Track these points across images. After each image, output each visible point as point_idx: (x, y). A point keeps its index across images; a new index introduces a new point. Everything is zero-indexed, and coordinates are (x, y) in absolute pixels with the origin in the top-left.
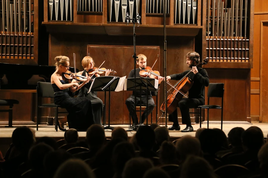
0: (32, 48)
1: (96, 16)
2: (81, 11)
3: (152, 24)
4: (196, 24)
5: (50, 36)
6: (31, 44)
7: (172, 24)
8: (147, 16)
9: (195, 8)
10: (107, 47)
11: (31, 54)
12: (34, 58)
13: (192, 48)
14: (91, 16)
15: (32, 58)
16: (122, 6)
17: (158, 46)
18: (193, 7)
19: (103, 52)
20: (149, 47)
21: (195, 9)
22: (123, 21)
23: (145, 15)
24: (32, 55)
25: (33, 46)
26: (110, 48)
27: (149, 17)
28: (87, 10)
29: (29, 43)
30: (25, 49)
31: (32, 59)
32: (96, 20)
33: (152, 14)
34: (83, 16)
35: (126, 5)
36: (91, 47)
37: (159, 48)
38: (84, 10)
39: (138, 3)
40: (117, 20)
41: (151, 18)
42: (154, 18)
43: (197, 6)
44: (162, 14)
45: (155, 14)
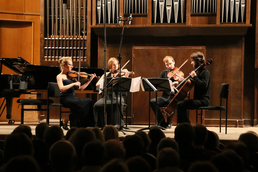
0: (86, 51)
1: (142, 18)
2: (128, 14)
3: (199, 24)
5: (99, 38)
6: (84, 47)
7: (218, 23)
8: (192, 15)
10: (151, 48)
12: (87, 61)
13: (241, 47)
14: (137, 18)
15: (85, 60)
16: (166, 7)
17: (204, 47)
19: (148, 53)
22: (167, 22)
23: (190, 15)
24: (85, 57)
25: (86, 49)
26: (155, 49)
27: (195, 17)
28: (133, 12)
29: (83, 46)
31: (85, 62)
32: (142, 22)
35: (170, 6)
36: (136, 48)
37: (205, 49)
38: (131, 12)
39: (182, 3)
40: (162, 22)
41: (197, 18)
42: (200, 17)
43: (246, 4)
44: (209, 13)
45: (202, 13)
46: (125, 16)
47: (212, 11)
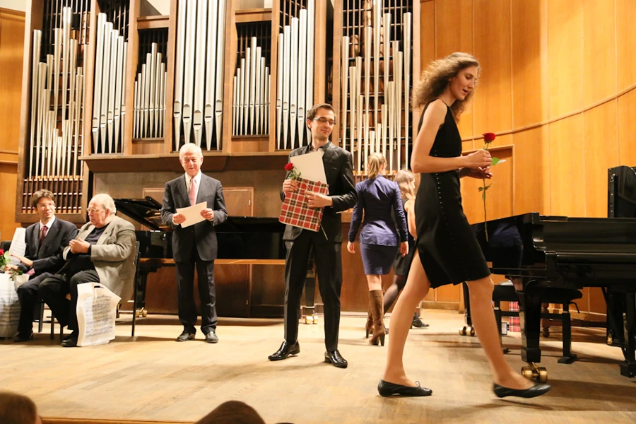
0: (81, 198)
1: (159, 145)
2: (139, 139)
3: (244, 152)
6: (79, 192)
7: (272, 150)
8: (234, 139)
11: (79, 206)
12: (82, 212)
14: (152, 145)
15: (79, 212)
16: (194, 126)
17: (250, 187)
20: (235, 190)
23: (231, 139)
24: (79, 208)
25: (81, 195)
27: (239, 142)
28: (147, 137)
29: (77, 191)
30: (71, 198)
31: (79, 214)
33: (244, 136)
34: (141, 145)
35: (200, 124)
36: (148, 191)
37: (252, 190)
38: (143, 136)
39: (218, 120)
41: (241, 144)
42: (246, 142)
44: (259, 136)
45: (249, 136)
46: (134, 142)
47: (264, 133)
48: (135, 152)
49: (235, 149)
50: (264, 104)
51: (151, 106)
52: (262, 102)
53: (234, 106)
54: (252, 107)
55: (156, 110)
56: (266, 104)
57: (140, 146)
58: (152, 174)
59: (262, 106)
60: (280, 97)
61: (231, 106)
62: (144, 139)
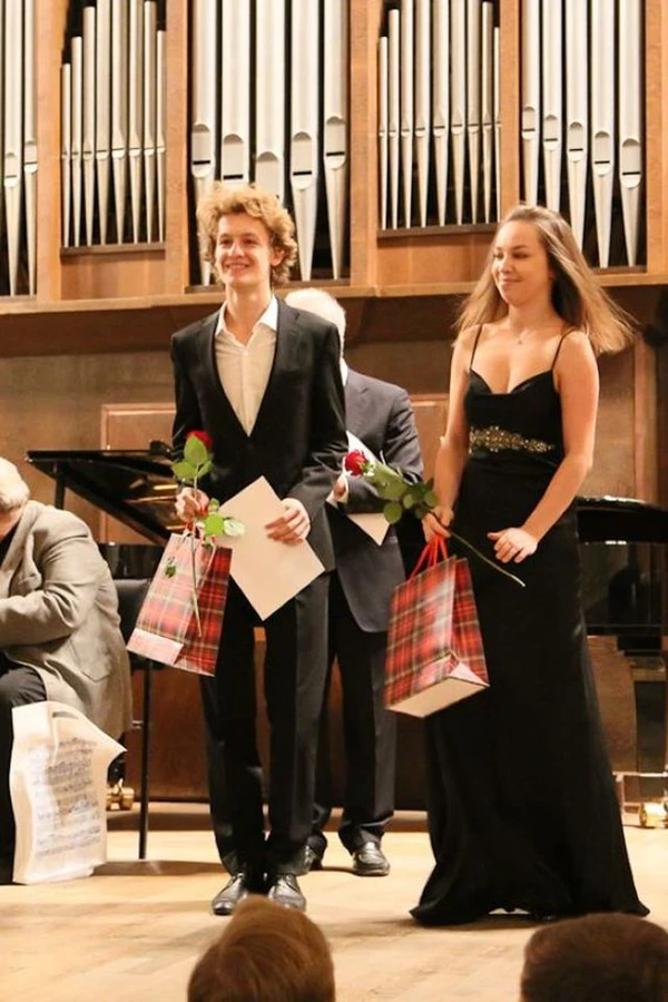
1: (146, 266)
2: (83, 247)
4: (639, 267)
8: (384, 242)
9: (630, 183)
13: (629, 393)
14: (123, 268)
17: (444, 397)
18: (621, 177)
21: (631, 189)
23: (373, 242)
27: (401, 251)
28: (108, 242)
32: (146, 282)
33: (416, 231)
34: (89, 268)
36: (118, 413)
42: (423, 251)
43: (643, 173)
44: (466, 228)
45: (432, 230)
46: (67, 258)
47: (481, 218)
48: (70, 290)
49: (390, 272)
50: (480, 125)
51: (118, 142)
52: (473, 119)
53: (384, 136)
54: (442, 135)
55: (134, 153)
56: (485, 125)
57: (86, 270)
58: (127, 360)
59: (473, 130)
60: (532, 100)
61: (372, 136)
62: (97, 248)
